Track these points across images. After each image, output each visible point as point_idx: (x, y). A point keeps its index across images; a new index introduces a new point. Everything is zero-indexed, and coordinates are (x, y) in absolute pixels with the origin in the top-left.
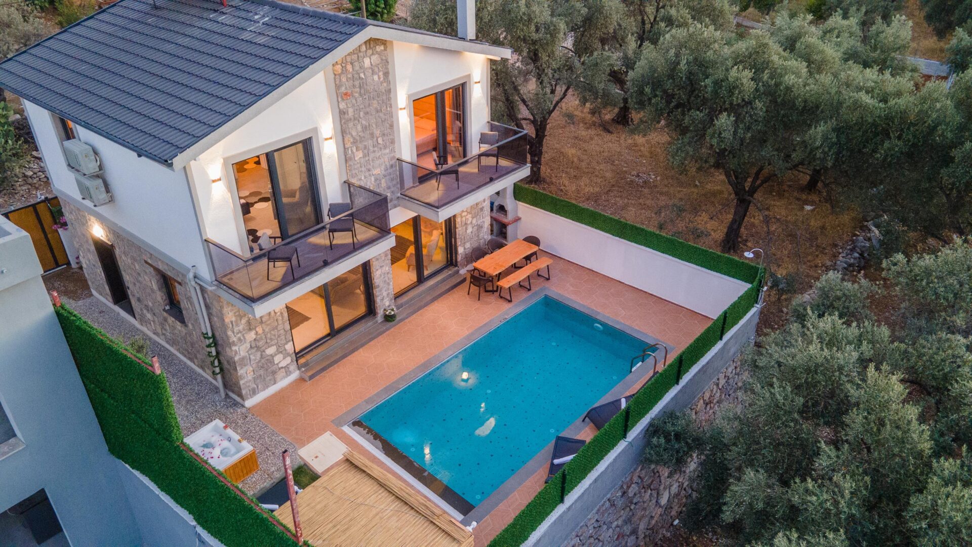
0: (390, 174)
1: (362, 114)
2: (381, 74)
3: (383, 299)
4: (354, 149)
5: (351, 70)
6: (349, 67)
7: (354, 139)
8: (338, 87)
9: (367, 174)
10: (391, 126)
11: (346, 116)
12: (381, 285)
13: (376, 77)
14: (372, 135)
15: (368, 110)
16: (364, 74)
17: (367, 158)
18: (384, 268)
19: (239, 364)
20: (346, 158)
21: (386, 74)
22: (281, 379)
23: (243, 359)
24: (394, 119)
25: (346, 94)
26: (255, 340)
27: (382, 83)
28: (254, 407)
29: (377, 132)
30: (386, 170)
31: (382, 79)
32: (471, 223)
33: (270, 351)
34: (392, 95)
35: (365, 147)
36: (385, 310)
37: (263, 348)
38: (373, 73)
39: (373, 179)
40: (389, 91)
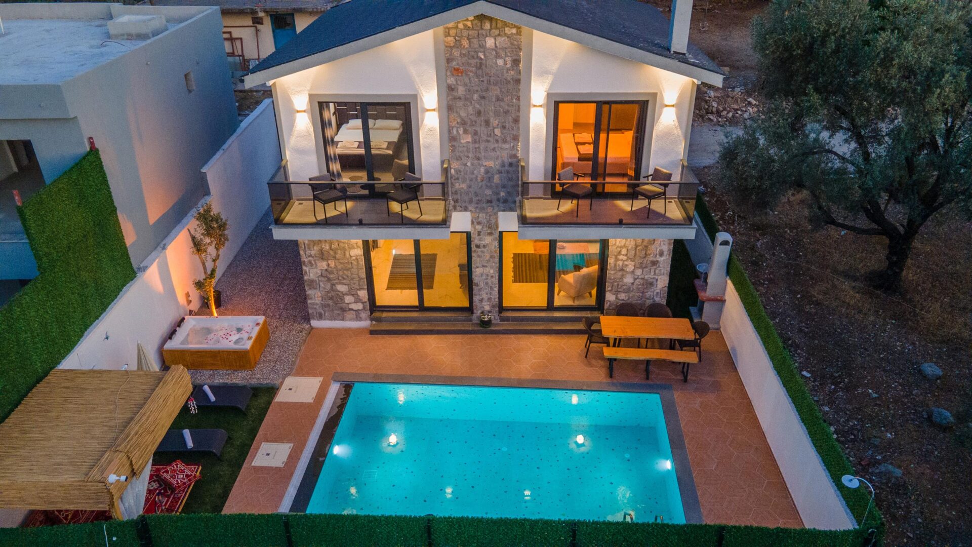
0: (508, 172)
1: (476, 96)
2: (509, 60)
3: (481, 301)
4: (461, 132)
5: (467, 46)
6: (465, 43)
7: (462, 120)
8: (449, 61)
9: (476, 162)
10: (516, 121)
11: (455, 94)
12: (482, 285)
13: (500, 62)
14: (487, 123)
15: (484, 94)
16: (485, 55)
17: (477, 145)
18: (488, 269)
19: (308, 285)
20: (449, 137)
21: (516, 62)
22: (351, 320)
23: (312, 281)
24: (521, 114)
25: (457, 70)
26: (326, 270)
27: (508, 70)
28: (317, 329)
29: (494, 122)
30: (503, 165)
31: (509, 66)
32: (633, 272)
33: (342, 288)
34: (522, 86)
35: (476, 133)
36: (482, 313)
37: (335, 282)
38: (498, 56)
39: (482, 170)
40: (518, 81)
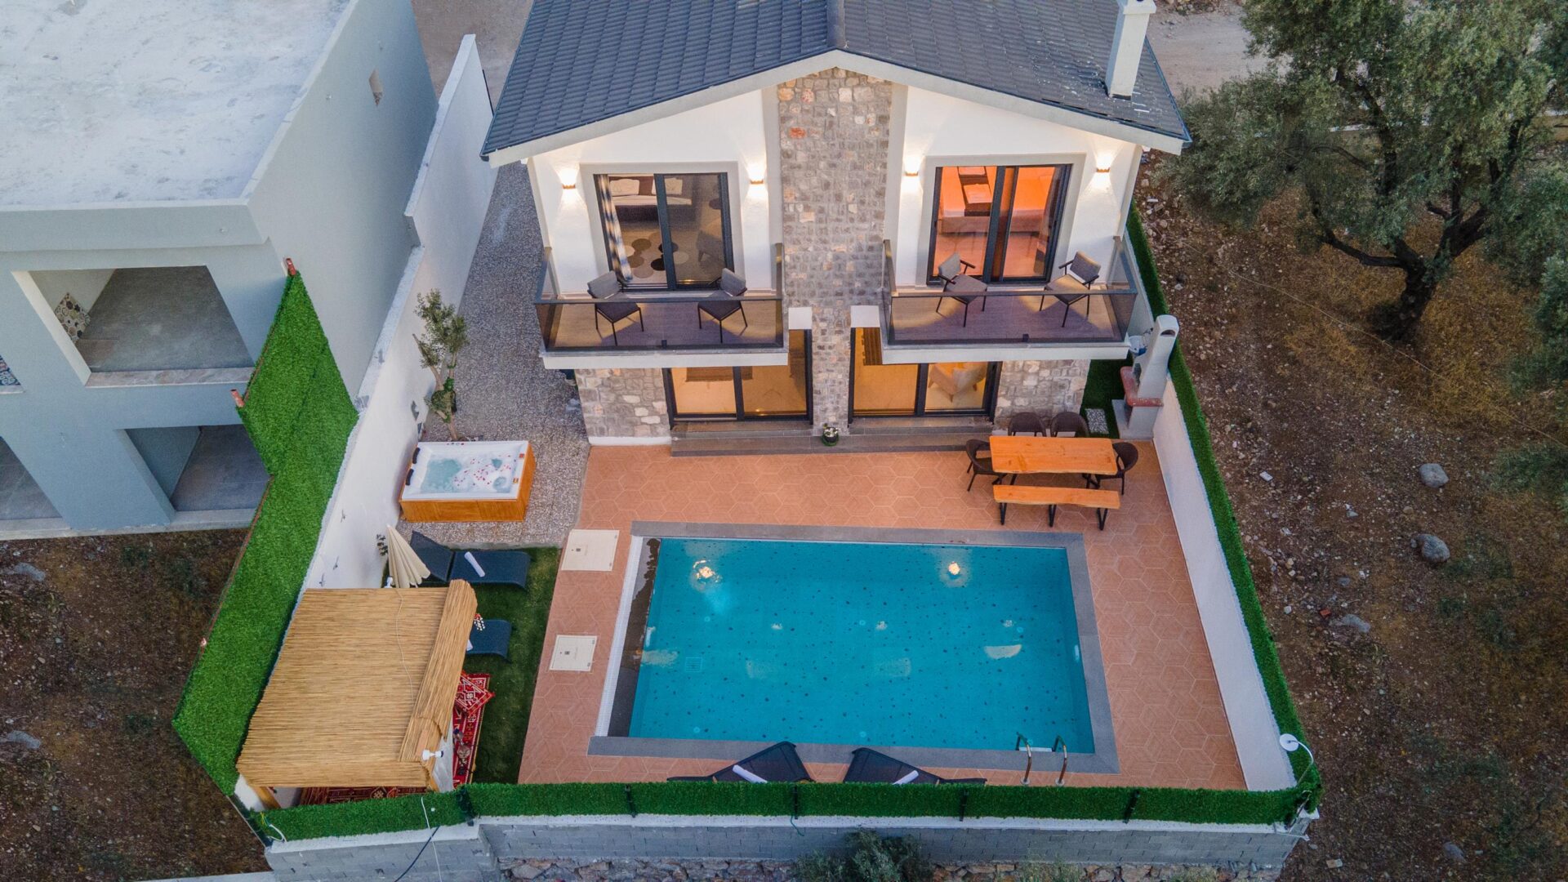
0: (866, 258)
1: (822, 164)
2: (872, 117)
3: (825, 410)
4: (800, 208)
5: (811, 100)
6: (809, 96)
7: (802, 194)
8: (783, 119)
9: (821, 246)
10: (881, 194)
11: (792, 161)
12: (825, 392)
13: (859, 120)
14: (838, 197)
15: (835, 161)
16: (837, 112)
17: (823, 226)
18: (834, 374)
19: (584, 396)
20: (785, 218)
21: (883, 119)
22: (643, 435)
23: (590, 392)
24: (889, 186)
25: (796, 131)
26: (609, 378)
27: (871, 129)
28: (598, 447)
29: (848, 196)
30: (860, 249)
31: (872, 124)
32: (1037, 373)
33: (630, 399)
34: (890, 150)
35: (822, 211)
36: (826, 425)
37: (621, 392)
38: (856, 112)
39: (830, 256)
40: (885, 144)
